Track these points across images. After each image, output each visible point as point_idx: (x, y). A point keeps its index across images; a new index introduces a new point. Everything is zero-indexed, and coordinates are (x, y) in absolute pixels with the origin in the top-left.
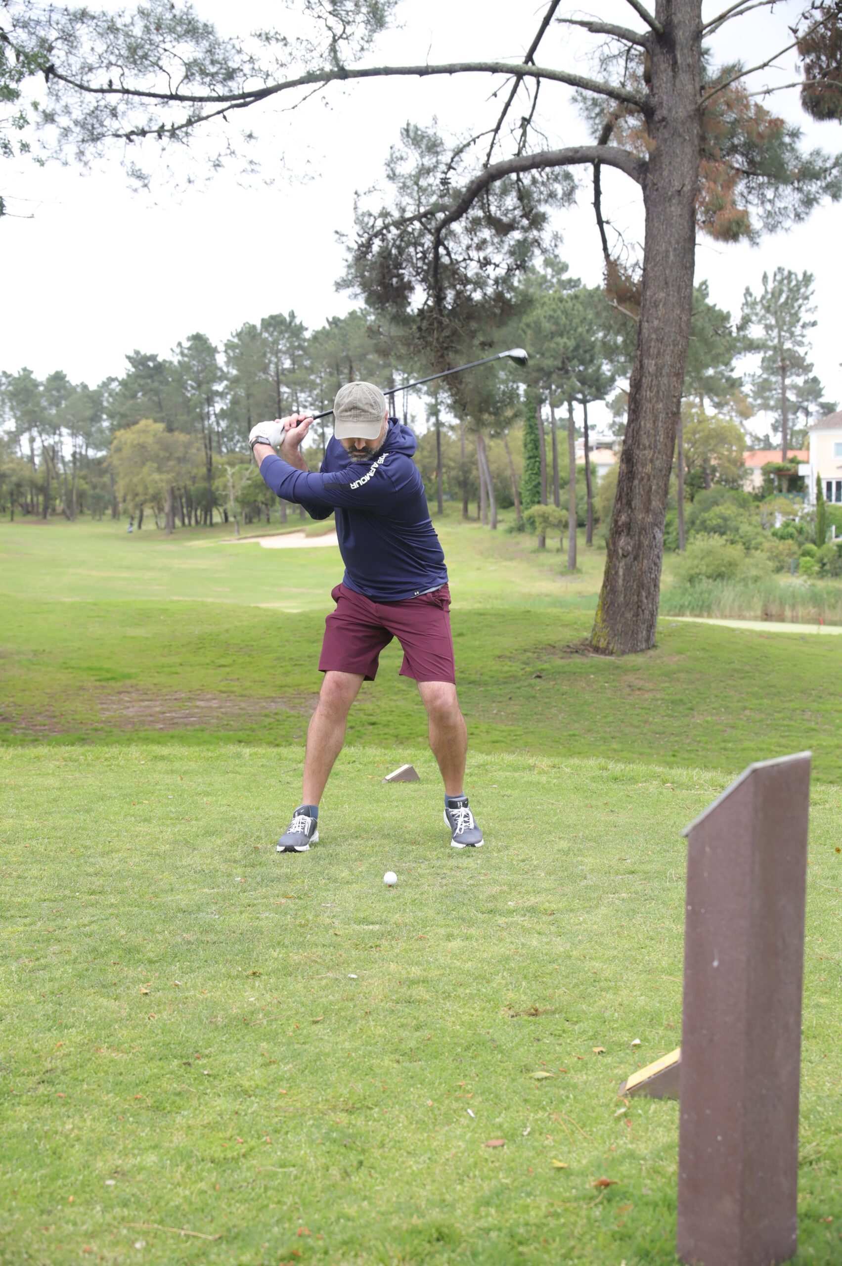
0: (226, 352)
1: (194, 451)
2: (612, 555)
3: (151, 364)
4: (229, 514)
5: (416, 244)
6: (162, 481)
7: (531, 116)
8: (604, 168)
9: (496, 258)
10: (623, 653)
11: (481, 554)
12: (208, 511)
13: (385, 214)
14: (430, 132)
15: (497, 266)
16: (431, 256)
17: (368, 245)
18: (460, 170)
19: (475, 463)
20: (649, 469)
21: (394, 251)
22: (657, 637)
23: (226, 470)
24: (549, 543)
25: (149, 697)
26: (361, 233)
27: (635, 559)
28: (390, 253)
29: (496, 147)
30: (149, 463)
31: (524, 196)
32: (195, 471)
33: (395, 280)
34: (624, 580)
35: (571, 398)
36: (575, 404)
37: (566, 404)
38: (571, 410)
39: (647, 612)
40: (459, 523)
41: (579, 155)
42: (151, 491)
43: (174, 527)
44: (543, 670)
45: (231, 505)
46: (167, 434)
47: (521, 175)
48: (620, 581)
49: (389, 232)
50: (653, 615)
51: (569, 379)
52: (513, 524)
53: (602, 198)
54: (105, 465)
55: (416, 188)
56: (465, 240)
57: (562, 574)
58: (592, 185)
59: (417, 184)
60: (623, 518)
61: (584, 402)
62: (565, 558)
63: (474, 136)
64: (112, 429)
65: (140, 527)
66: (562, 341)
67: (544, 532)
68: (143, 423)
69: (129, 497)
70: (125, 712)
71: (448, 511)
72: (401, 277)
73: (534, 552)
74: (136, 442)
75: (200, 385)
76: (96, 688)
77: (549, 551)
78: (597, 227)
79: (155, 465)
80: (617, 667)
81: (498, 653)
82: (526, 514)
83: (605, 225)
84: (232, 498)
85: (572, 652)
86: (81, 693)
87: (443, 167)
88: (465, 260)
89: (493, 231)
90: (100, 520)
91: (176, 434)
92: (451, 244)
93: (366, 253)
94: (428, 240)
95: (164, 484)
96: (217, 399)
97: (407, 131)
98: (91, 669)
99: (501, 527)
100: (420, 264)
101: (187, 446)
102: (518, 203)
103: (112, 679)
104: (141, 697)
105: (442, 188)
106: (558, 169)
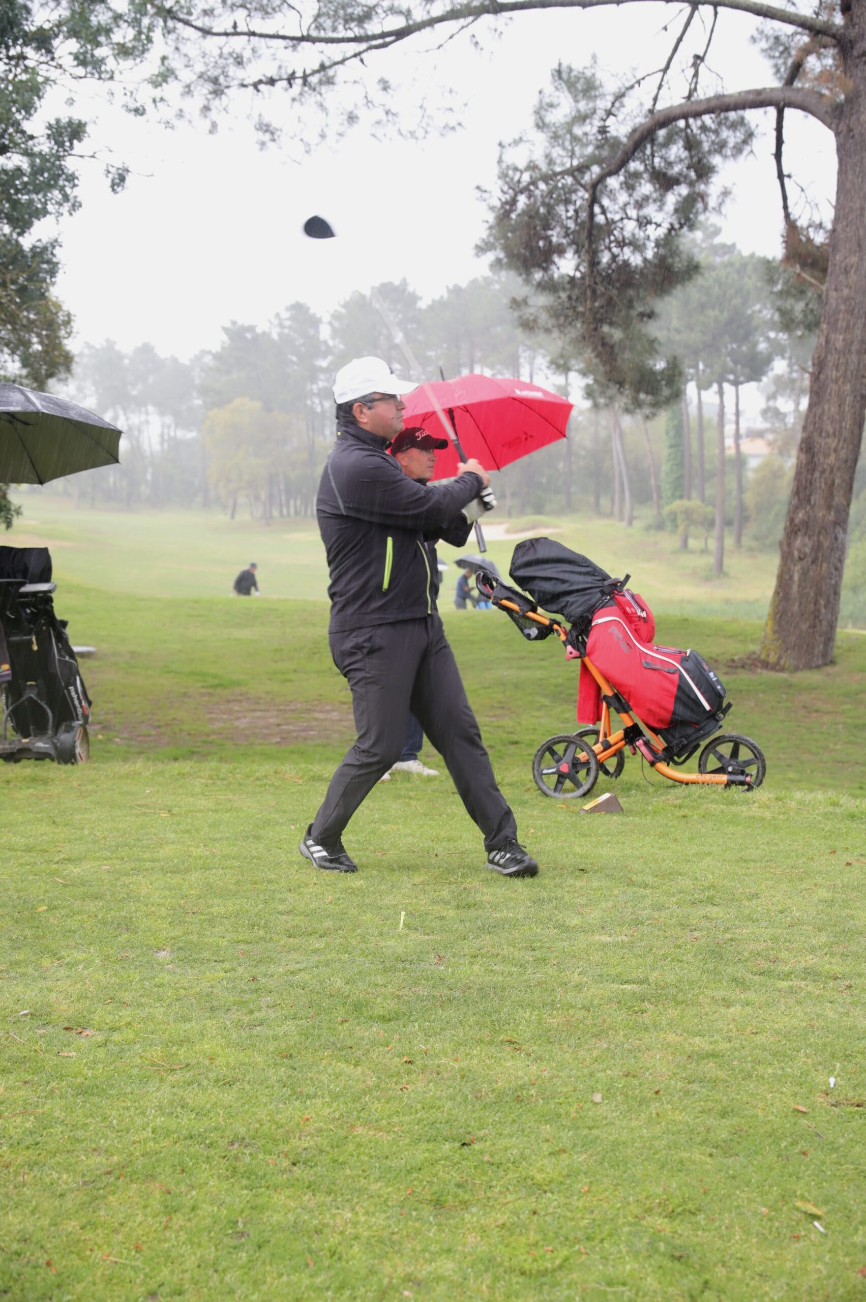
0: (330, 324)
1: (295, 432)
2: (786, 558)
3: (249, 335)
5: (567, 202)
6: (258, 466)
7: (705, 53)
8: (788, 112)
9: (657, 217)
10: (796, 669)
11: (615, 554)
12: (307, 502)
13: (532, 167)
14: (588, 73)
15: (658, 225)
16: (584, 215)
17: (513, 202)
18: (621, 117)
19: (609, 451)
20: (832, 459)
21: (542, 210)
22: (836, 652)
24: (692, 543)
25: (263, 707)
26: (506, 188)
27: (813, 562)
28: (537, 212)
30: (244, 446)
31: (691, 144)
32: (296, 455)
33: (542, 243)
34: (799, 586)
35: (721, 380)
36: (726, 386)
37: (715, 387)
38: (721, 393)
39: (825, 623)
40: (590, 519)
41: (761, 98)
42: (246, 477)
43: (271, 517)
46: (264, 414)
47: (691, 121)
48: (795, 588)
49: (537, 188)
50: (832, 626)
51: (720, 357)
52: (651, 521)
53: (784, 148)
54: (195, 447)
55: (568, 137)
56: (623, 197)
57: (707, 579)
58: (774, 134)
59: (570, 131)
60: (801, 515)
61: (736, 383)
62: (711, 560)
63: (639, 77)
64: (205, 408)
65: (233, 517)
67: (686, 530)
69: (221, 484)
70: (236, 723)
71: (578, 505)
72: (548, 239)
74: (229, 422)
75: (302, 359)
76: (203, 695)
77: (692, 552)
78: (778, 182)
79: (251, 448)
80: (790, 686)
82: (666, 510)
83: (786, 180)
85: (736, 667)
86: (186, 700)
87: (601, 113)
88: (622, 219)
89: (657, 186)
90: (189, 508)
91: (275, 413)
92: (606, 202)
93: (511, 211)
94: (581, 197)
95: (261, 470)
96: (321, 376)
97: (559, 72)
98: (196, 674)
99: (637, 524)
100: (571, 224)
101: (287, 427)
102: (684, 154)
103: (220, 685)
104: (252, 707)
105: (600, 137)
106: (732, 115)
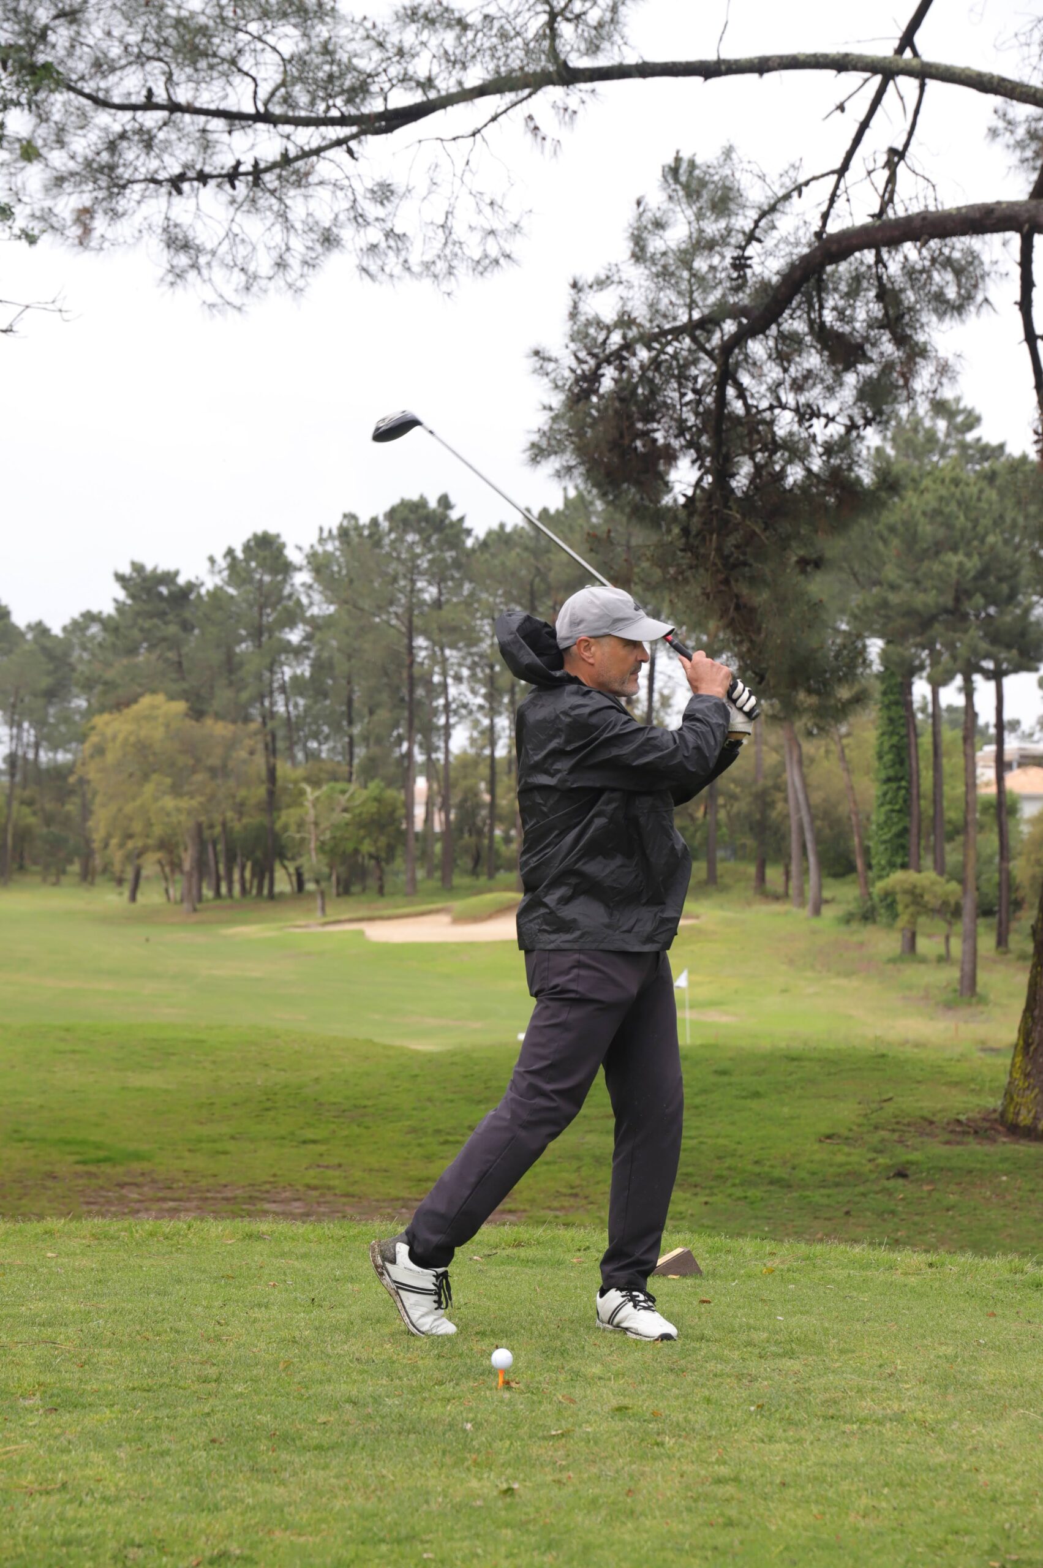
0: (309, 568)
1: (243, 754)
3: (164, 590)
4: (306, 876)
5: (683, 378)
6: (179, 810)
7: (907, 145)
9: (830, 406)
11: (791, 962)
12: (264, 871)
13: (626, 322)
14: (719, 173)
15: (830, 420)
16: (710, 400)
17: (595, 376)
19: (780, 788)
21: (641, 390)
23: (302, 793)
24: (923, 944)
25: (176, 1195)
26: (583, 354)
28: (634, 393)
29: (840, 203)
30: (155, 777)
31: (886, 292)
32: (242, 793)
33: (640, 442)
35: (969, 669)
36: (977, 678)
37: (959, 680)
38: (969, 691)
40: (749, 903)
41: (994, 217)
42: (158, 831)
43: (200, 898)
44: (911, 1163)
45: (312, 861)
46: (190, 723)
47: (885, 253)
49: (634, 354)
51: (966, 631)
52: (852, 907)
53: (1036, 294)
54: (72, 780)
55: (685, 273)
56: (773, 373)
57: (949, 1006)
58: (1017, 271)
59: (688, 265)
61: (997, 676)
62: (953, 974)
63: (801, 179)
64: (91, 712)
65: (133, 898)
66: (954, 559)
67: (913, 921)
68: (146, 701)
69: (114, 842)
71: (727, 880)
72: (651, 436)
74: (132, 739)
76: (77, 1175)
77: (923, 960)
78: (1025, 347)
79: (168, 781)
81: (824, 1128)
82: (879, 887)
84: (313, 845)
85: (965, 1133)
86: (49, 1183)
87: (737, 239)
88: (771, 407)
89: (828, 357)
90: (56, 883)
91: (209, 722)
92: (747, 379)
94: (705, 371)
95: (183, 818)
96: (289, 657)
97: (675, 170)
98: (67, 1143)
99: (828, 912)
100: (688, 414)
101: (231, 744)
103: (106, 1160)
104: (160, 1195)
105: (735, 275)
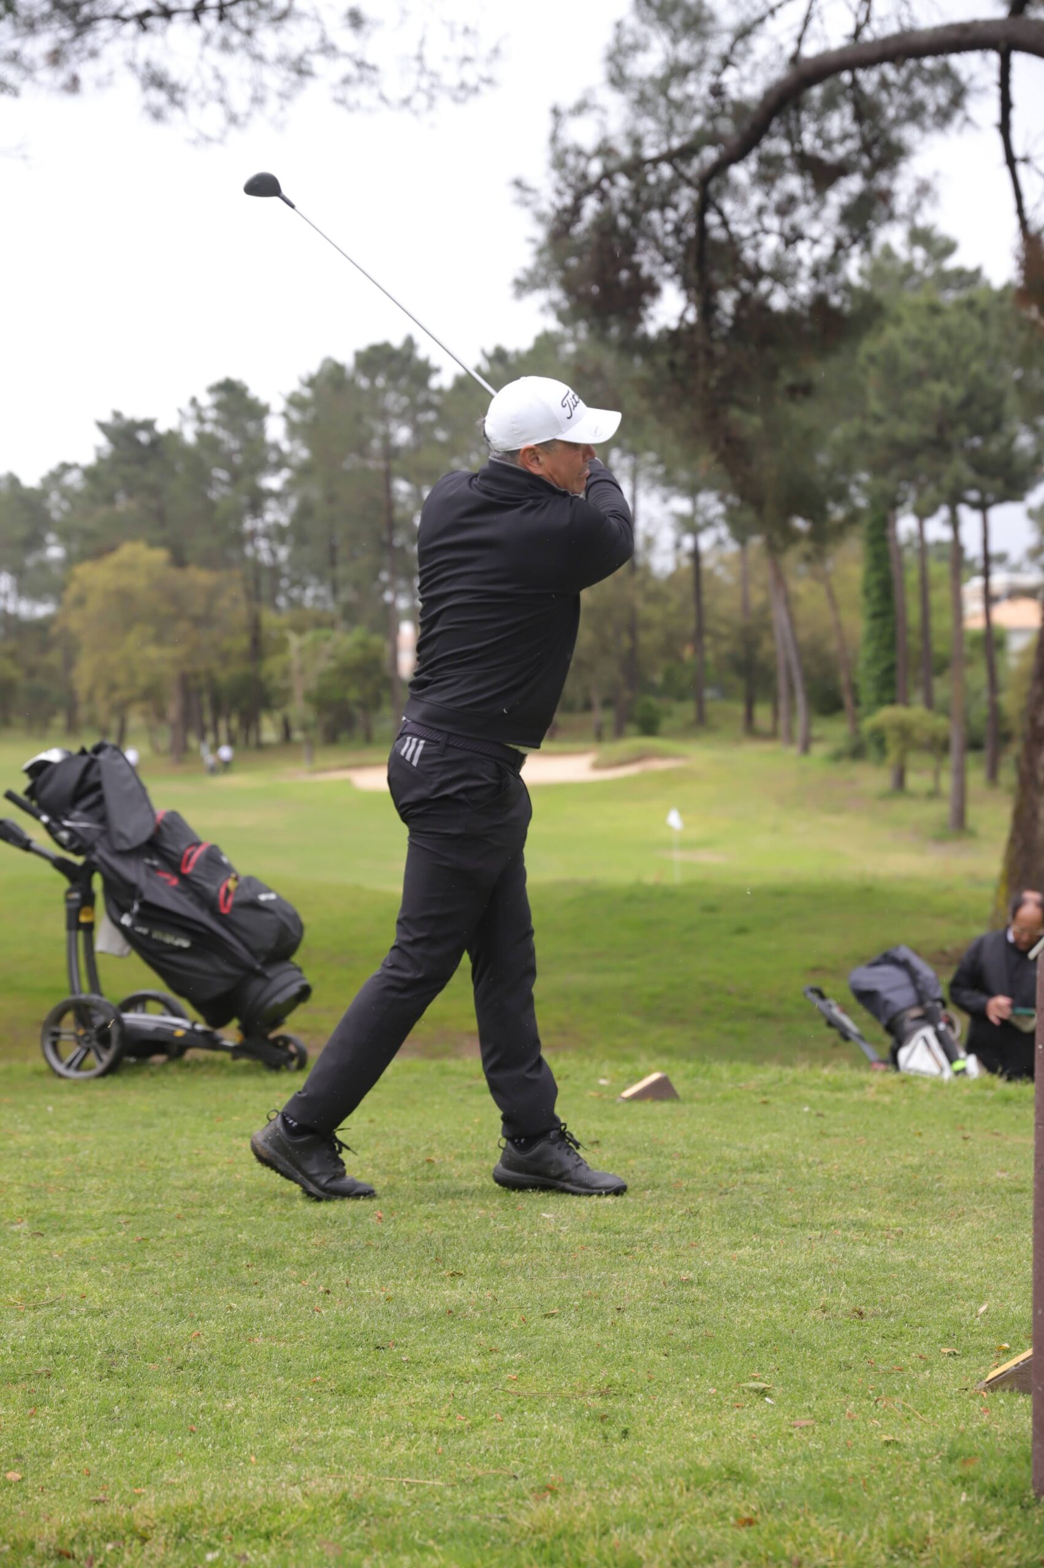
0: (285, 415)
1: (226, 603)
3: (143, 437)
4: (294, 724)
5: (664, 204)
6: (163, 660)
8: (1019, 60)
9: (813, 228)
11: (780, 800)
12: (250, 721)
13: (605, 151)
15: (815, 242)
16: (691, 230)
17: (576, 208)
18: (746, 69)
19: (768, 627)
21: (623, 221)
23: (287, 640)
24: (913, 781)
26: (562, 185)
28: (615, 224)
30: (138, 627)
31: (865, 111)
32: (228, 642)
33: (624, 275)
35: (955, 499)
36: (963, 510)
37: (944, 512)
38: (955, 523)
40: (738, 743)
41: (971, 35)
42: (142, 680)
43: (186, 748)
45: (299, 709)
46: (173, 573)
47: (861, 74)
49: (613, 183)
51: (951, 462)
52: (842, 745)
54: (52, 631)
55: (662, 101)
56: (756, 198)
57: (939, 839)
58: (996, 91)
59: (664, 93)
61: (982, 507)
62: (942, 810)
64: (69, 561)
66: (938, 388)
67: (902, 759)
68: (129, 551)
69: (99, 693)
71: (715, 721)
72: (635, 268)
73: (884, 797)
74: (112, 586)
75: (236, 476)
77: (913, 796)
78: (1005, 172)
79: (150, 630)
82: (868, 724)
83: (1021, 169)
84: (298, 693)
87: (712, 63)
88: (754, 233)
89: (809, 180)
91: (191, 570)
92: (728, 206)
93: (571, 225)
94: (686, 198)
95: (168, 668)
96: (271, 504)
99: (819, 750)
100: (670, 242)
101: (213, 594)
102: (853, 128)
105: (711, 101)
106: (929, 63)
